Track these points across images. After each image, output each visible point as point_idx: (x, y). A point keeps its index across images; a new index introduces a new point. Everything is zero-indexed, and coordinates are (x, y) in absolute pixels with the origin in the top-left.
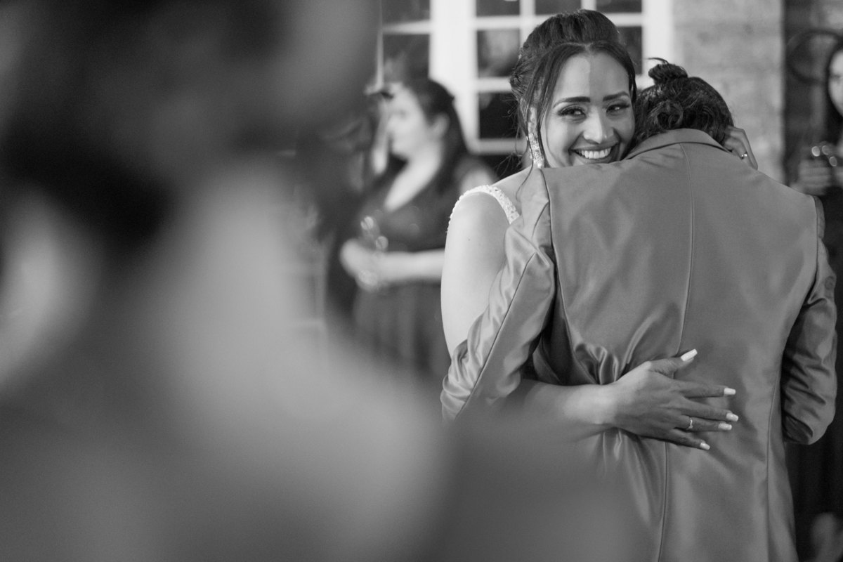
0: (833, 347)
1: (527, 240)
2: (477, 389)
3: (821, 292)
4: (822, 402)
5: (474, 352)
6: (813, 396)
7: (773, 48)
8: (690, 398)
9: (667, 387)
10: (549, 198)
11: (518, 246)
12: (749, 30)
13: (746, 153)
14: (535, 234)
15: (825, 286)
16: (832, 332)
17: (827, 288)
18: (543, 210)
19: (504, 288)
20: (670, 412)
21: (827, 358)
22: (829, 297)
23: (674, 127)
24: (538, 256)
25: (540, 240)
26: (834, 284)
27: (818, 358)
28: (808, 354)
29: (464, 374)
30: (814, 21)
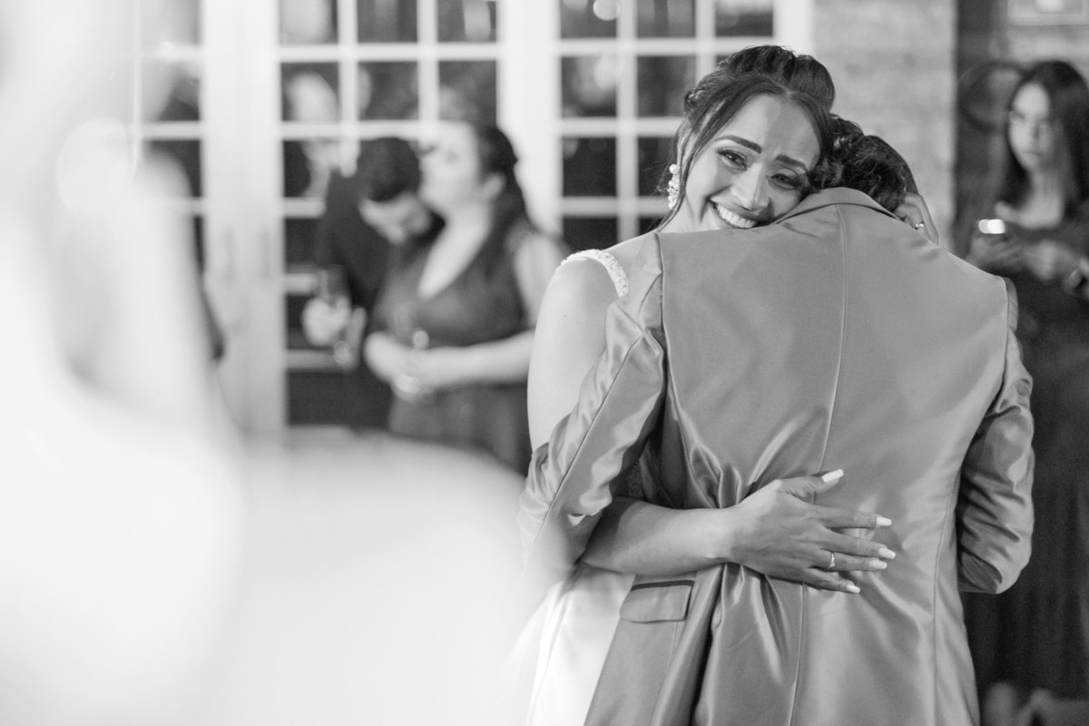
0: (1028, 468)
1: (632, 320)
2: (556, 502)
3: (1011, 396)
4: (1014, 538)
5: (556, 456)
6: (1003, 531)
7: (941, 86)
8: (833, 529)
9: (803, 514)
10: (662, 268)
11: (621, 327)
12: (910, 62)
13: (923, 222)
14: (642, 313)
15: (1018, 391)
16: (1028, 450)
17: (1021, 394)
18: (653, 283)
19: (600, 378)
20: (803, 546)
21: (1021, 482)
22: (1024, 405)
23: (828, 185)
24: (644, 340)
25: (647, 321)
26: (1030, 389)
27: (1009, 483)
28: (998, 478)
29: (543, 485)
30: (994, 51)
